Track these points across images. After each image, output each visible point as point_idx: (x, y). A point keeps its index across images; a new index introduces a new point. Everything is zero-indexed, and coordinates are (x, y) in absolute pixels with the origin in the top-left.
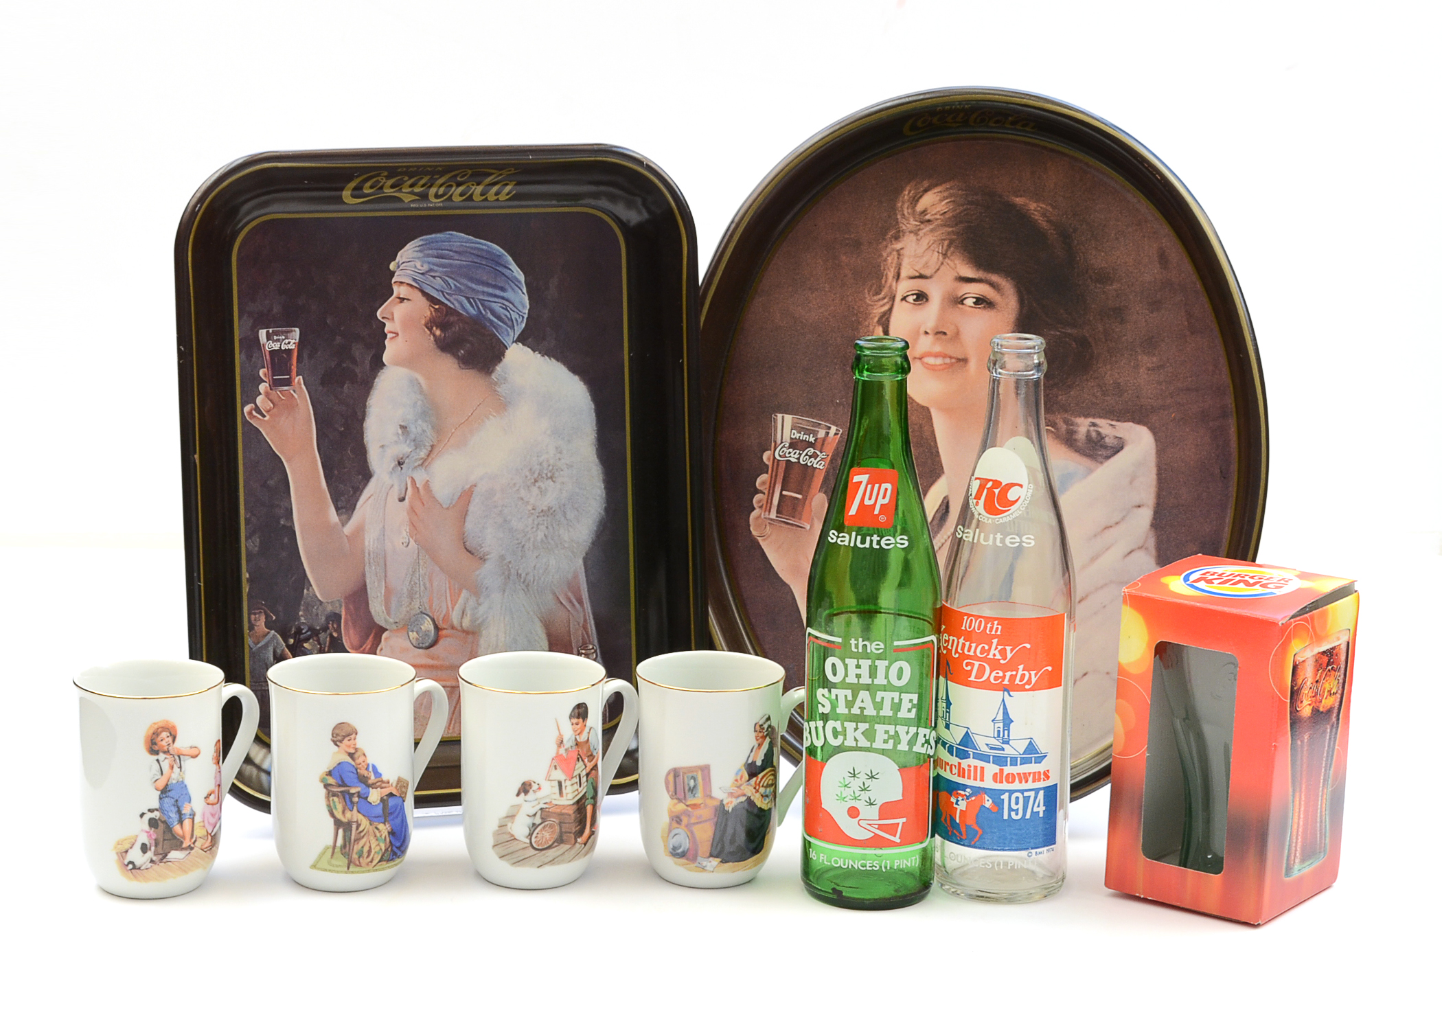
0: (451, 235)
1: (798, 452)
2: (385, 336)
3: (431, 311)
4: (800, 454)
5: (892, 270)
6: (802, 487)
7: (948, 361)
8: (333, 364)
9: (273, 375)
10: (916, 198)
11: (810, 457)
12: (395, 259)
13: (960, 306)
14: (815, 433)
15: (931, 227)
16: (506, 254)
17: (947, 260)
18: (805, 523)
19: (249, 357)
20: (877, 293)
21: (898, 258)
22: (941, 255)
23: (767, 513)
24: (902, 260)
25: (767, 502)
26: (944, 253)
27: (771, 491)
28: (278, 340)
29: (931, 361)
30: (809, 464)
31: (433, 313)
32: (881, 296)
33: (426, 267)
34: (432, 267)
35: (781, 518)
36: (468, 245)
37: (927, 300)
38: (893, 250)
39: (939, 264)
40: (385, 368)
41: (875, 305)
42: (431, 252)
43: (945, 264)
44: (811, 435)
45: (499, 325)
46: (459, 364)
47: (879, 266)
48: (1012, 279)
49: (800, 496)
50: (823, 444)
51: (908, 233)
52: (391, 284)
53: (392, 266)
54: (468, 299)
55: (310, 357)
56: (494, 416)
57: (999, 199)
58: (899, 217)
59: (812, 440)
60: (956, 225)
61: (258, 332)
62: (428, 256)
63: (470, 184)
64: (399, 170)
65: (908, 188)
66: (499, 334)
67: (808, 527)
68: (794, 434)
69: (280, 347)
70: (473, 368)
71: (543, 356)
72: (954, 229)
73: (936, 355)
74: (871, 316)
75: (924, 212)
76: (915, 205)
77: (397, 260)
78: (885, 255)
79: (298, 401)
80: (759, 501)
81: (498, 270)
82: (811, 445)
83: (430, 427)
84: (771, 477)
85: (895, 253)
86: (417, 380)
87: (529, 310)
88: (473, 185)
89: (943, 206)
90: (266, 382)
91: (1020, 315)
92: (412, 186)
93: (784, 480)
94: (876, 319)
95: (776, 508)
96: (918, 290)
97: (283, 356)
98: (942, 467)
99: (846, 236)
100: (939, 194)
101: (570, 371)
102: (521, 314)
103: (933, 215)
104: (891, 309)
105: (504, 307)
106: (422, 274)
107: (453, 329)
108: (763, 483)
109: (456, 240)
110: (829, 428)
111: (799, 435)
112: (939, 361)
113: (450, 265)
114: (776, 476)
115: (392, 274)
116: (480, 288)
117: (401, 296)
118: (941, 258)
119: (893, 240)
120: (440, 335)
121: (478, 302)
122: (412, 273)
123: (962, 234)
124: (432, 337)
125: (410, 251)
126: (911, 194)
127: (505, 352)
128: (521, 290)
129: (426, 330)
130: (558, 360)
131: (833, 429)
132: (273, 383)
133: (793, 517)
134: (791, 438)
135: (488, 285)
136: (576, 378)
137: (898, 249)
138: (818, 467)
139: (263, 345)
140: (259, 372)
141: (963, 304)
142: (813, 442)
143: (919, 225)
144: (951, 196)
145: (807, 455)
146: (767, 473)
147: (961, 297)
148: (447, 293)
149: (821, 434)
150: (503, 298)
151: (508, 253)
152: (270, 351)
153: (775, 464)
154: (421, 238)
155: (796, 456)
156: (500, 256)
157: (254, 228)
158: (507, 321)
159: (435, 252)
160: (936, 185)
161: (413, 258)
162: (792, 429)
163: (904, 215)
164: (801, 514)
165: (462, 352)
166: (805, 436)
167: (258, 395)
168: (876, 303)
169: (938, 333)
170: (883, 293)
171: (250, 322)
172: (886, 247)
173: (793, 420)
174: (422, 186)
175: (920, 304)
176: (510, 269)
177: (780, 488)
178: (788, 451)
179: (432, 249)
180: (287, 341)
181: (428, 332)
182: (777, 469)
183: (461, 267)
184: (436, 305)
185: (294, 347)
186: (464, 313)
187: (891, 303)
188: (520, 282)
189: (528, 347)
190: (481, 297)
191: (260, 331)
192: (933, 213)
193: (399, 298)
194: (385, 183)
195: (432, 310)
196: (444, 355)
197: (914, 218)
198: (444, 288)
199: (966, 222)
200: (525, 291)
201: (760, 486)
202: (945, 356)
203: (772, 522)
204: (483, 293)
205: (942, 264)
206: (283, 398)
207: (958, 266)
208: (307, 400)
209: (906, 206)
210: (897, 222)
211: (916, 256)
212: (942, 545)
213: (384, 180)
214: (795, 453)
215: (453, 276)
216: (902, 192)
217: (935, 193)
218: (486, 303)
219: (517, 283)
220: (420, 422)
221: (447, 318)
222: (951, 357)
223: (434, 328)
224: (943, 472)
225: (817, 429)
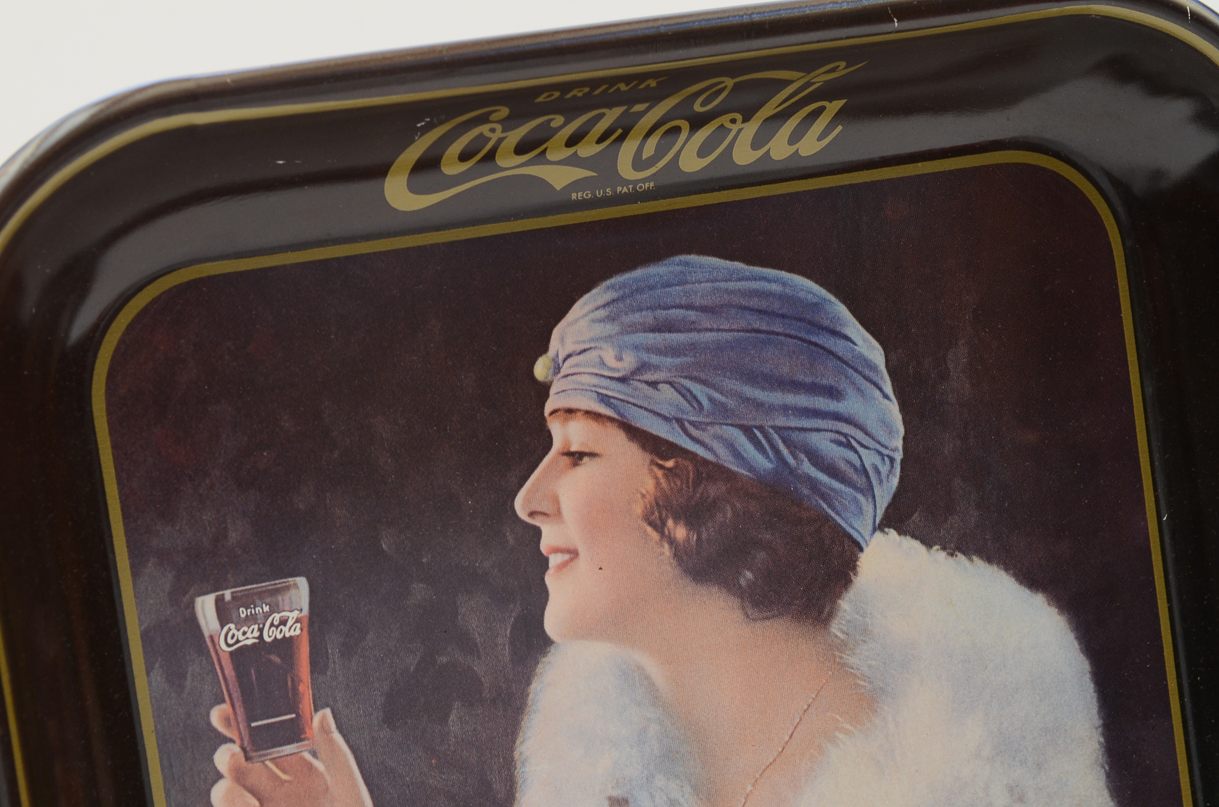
0: (687, 264)
2: (544, 563)
3: (656, 478)
8: (412, 662)
9: (250, 718)
12: (544, 349)
16: (832, 298)
19: (175, 677)
28: (251, 619)
31: (663, 481)
33: (629, 362)
34: (645, 357)
36: (731, 285)
40: (552, 649)
42: (637, 317)
45: (832, 489)
46: (743, 608)
52: (544, 419)
53: (541, 369)
54: (747, 430)
55: (347, 651)
56: (847, 732)
61: (191, 605)
62: (633, 329)
63: (725, 120)
64: (541, 99)
66: (838, 513)
69: (261, 637)
70: (780, 615)
71: (952, 555)
77: (552, 352)
79: (328, 778)
81: (816, 345)
83: (688, 789)
86: (640, 668)
87: (905, 439)
88: (733, 121)
90: (232, 741)
92: (572, 142)
97: (270, 661)
101: (1021, 583)
102: (885, 452)
105: (844, 440)
106: (622, 380)
107: (719, 517)
109: (700, 276)
113: (693, 347)
115: (543, 390)
116: (776, 397)
117: (574, 448)
120: (688, 539)
121: (776, 436)
122: (595, 380)
124: (666, 546)
125: (583, 323)
127: (857, 559)
128: (881, 390)
129: (649, 529)
130: (989, 560)
132: (253, 742)
135: (795, 386)
136: (1039, 600)
139: (211, 637)
140: (208, 715)
148: (692, 423)
150: (837, 417)
151: (836, 295)
152: (231, 653)
154: (608, 282)
156: (817, 306)
157: (145, 311)
158: (855, 477)
159: (647, 317)
161: (592, 340)
165: (749, 575)
167: (215, 782)
171: (167, 580)
174: (600, 140)
176: (847, 338)
179: (640, 310)
180: (277, 617)
181: (655, 536)
183: (720, 347)
184: (666, 459)
185: (298, 632)
186: (745, 473)
188: (873, 368)
189: (914, 536)
190: (781, 421)
191: (199, 601)
193: (570, 454)
194: (500, 141)
195: (660, 473)
196: (702, 590)
198: (683, 412)
200: (888, 388)
204: (786, 409)
206: (284, 777)
208: (351, 775)
213: (499, 134)
215: (703, 376)
218: (795, 436)
219: (867, 372)
220: (660, 781)
221: (700, 490)
223: (670, 523)
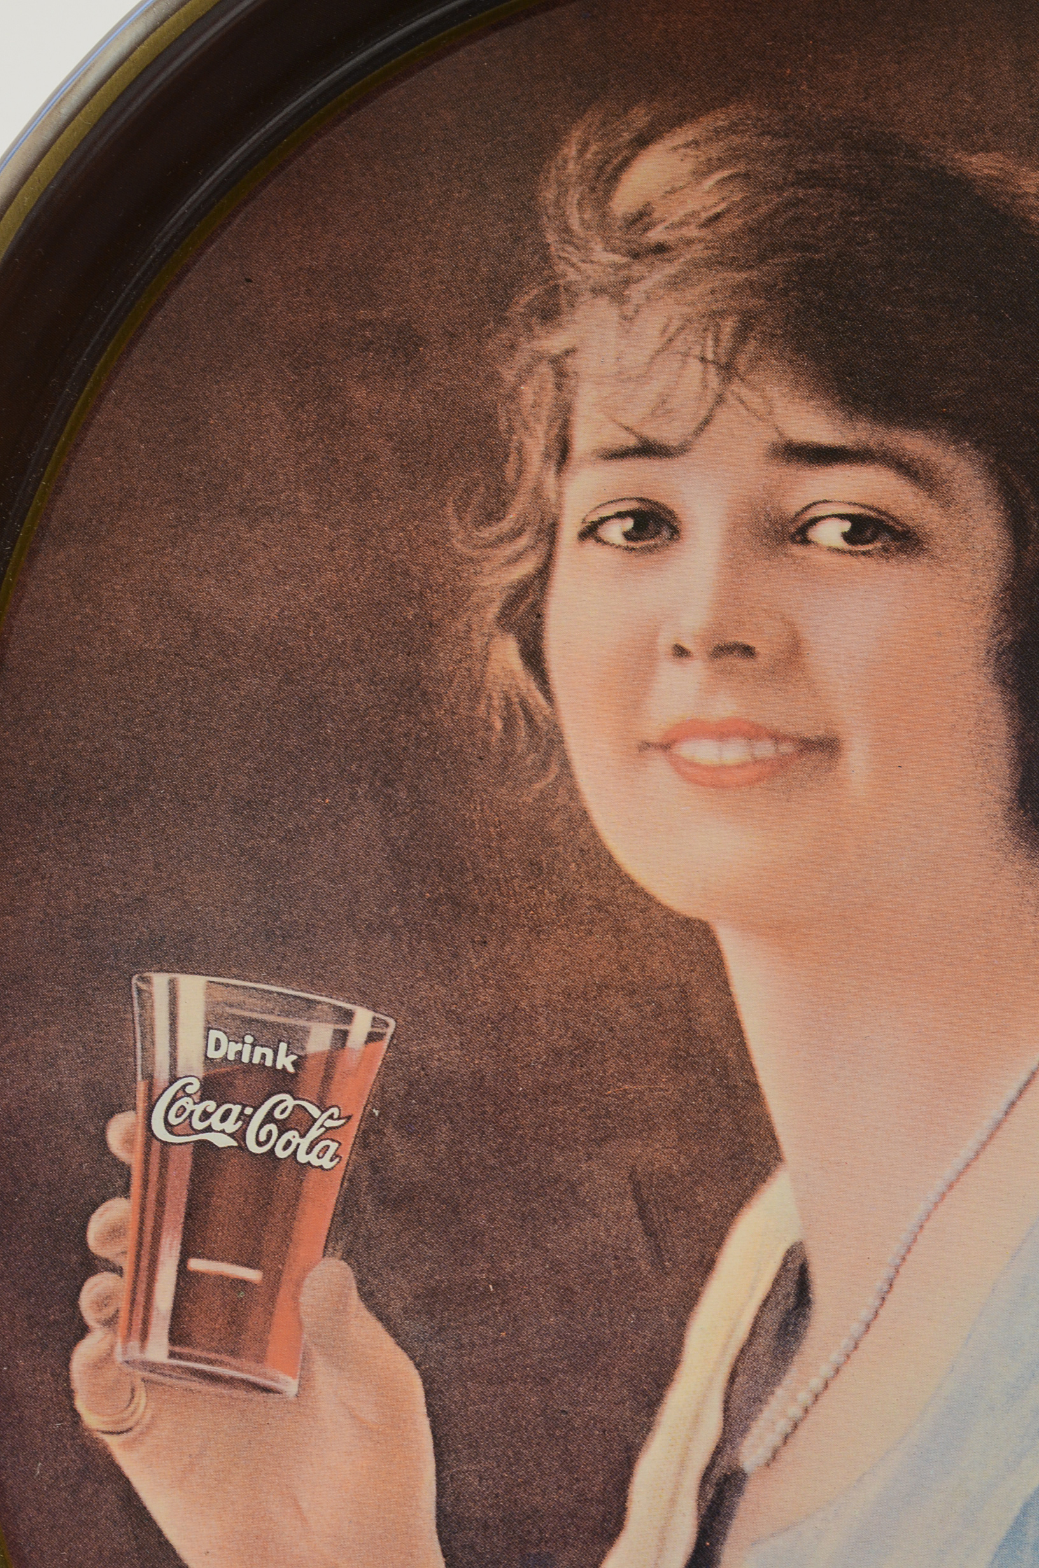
1: (236, 1109)
4: (245, 1119)
5: (540, 430)
6: (258, 1239)
7: (765, 749)
10: (609, 168)
11: (283, 1126)
13: (797, 550)
14: (295, 1038)
15: (670, 270)
17: (737, 387)
18: (282, 1376)
20: (491, 516)
21: (559, 387)
22: (712, 369)
23: (135, 1343)
24: (573, 392)
25: (133, 1302)
26: (723, 361)
27: (145, 1262)
29: (704, 752)
30: (280, 1153)
32: (506, 525)
35: (189, 1358)
37: (675, 532)
38: (539, 358)
39: (710, 398)
41: (487, 558)
43: (731, 399)
44: (283, 1047)
47: (491, 417)
48: (977, 445)
49: (252, 1275)
50: (327, 1078)
51: (587, 296)
57: (907, 162)
58: (551, 238)
59: (285, 1061)
60: (762, 258)
65: (577, 134)
67: (290, 1386)
68: (218, 1047)
72: (754, 274)
73: (722, 732)
74: (474, 598)
75: (641, 218)
76: (608, 194)
78: (509, 376)
80: (102, 1302)
82: (283, 1081)
84: (143, 1210)
85: (545, 369)
89: (709, 192)
91: (1015, 575)
93: (189, 1215)
94: (493, 612)
95: (168, 1321)
96: (641, 500)
98: (774, 1138)
99: (363, 314)
100: (691, 152)
103: (673, 226)
104: (544, 573)
108: (114, 1232)
110: (348, 1016)
111: (239, 1046)
112: (733, 753)
114: (161, 1203)
118: (714, 381)
119: (534, 320)
123: (785, 292)
126: (589, 156)
131: (363, 1020)
133: (234, 1353)
134: (206, 1057)
137: (556, 352)
138: (316, 1162)
141: (806, 541)
142: (291, 1069)
143: (625, 266)
144: (734, 155)
145: (269, 1118)
146: (125, 1192)
147: (797, 515)
149: (320, 1038)
153: (155, 1159)
155: (231, 1126)
160: (679, 121)
162: (208, 1029)
163: (567, 230)
164: (262, 1340)
166: (259, 1051)
168: (488, 552)
169: (723, 650)
170: (512, 516)
172: (512, 346)
173: (208, 993)
175: (650, 550)
177: (177, 1249)
178: (199, 1109)
182: (162, 1176)
187: (542, 548)
192: (676, 219)
197: (606, 240)
199: (796, 247)
201: (103, 1245)
202: (752, 733)
203: (154, 1377)
205: (720, 400)
207: (780, 405)
209: (574, 196)
210: (546, 259)
211: (622, 377)
212: (795, 1426)
214: (229, 1112)
216: (557, 150)
217: (675, 149)
222: (777, 738)
224: (779, 1158)
225: (301, 1023)
